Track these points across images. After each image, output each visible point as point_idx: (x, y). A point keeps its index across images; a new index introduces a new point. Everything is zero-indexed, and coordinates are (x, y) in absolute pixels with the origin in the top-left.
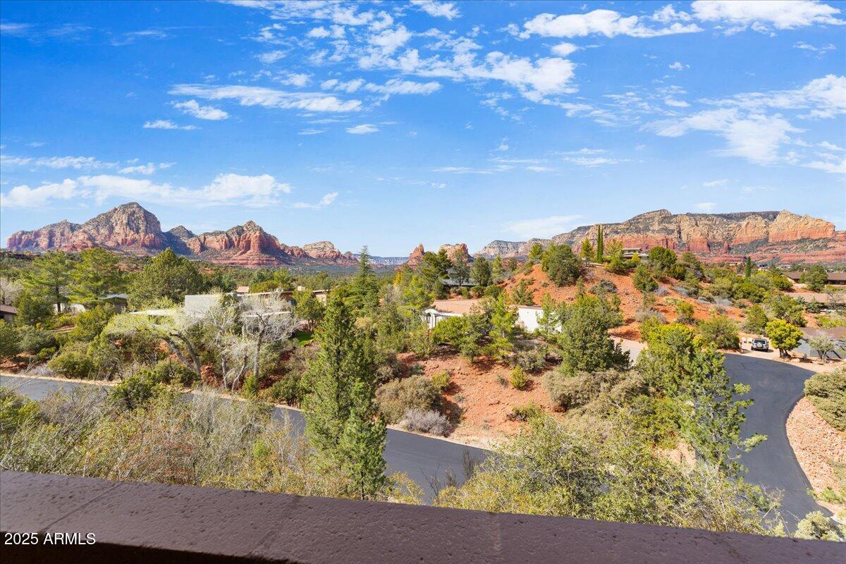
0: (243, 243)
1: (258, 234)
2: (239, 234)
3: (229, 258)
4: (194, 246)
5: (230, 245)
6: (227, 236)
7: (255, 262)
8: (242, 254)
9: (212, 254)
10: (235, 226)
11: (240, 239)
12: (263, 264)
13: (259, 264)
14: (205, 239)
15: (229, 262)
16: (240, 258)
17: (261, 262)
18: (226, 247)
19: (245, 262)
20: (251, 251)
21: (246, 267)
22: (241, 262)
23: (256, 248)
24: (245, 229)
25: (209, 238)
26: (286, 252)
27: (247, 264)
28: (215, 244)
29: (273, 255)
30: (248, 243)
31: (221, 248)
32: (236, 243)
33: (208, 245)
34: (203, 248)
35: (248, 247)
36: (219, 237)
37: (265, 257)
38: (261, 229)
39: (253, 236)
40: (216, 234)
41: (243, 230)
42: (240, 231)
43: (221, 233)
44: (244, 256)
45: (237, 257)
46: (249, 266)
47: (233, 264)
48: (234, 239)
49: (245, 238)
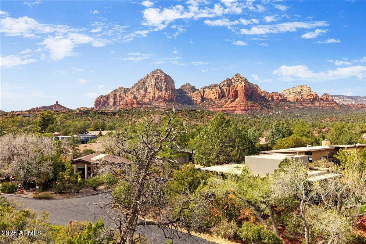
0: (232, 93)
1: (243, 84)
2: (229, 85)
3: (222, 106)
4: (197, 98)
5: (222, 95)
6: (220, 88)
7: (242, 108)
8: (231, 102)
9: (209, 104)
10: (226, 79)
11: (229, 89)
12: (248, 109)
13: (245, 110)
14: (204, 92)
15: (222, 109)
16: (230, 105)
18: (219, 97)
19: (234, 108)
20: (239, 99)
21: (235, 113)
22: (231, 109)
23: (242, 96)
24: (233, 81)
25: (207, 91)
26: (267, 98)
27: (235, 110)
28: (211, 95)
29: (257, 102)
30: (236, 92)
31: (216, 99)
32: (226, 94)
33: (206, 97)
34: (203, 99)
35: (236, 96)
36: (214, 90)
37: (250, 103)
38: (246, 80)
39: (240, 86)
40: (211, 87)
41: (232, 82)
42: (229, 83)
43: (215, 86)
44: (233, 104)
45: (228, 105)
46: (237, 112)
47: (225, 111)
48: (225, 90)
49: (233, 89)
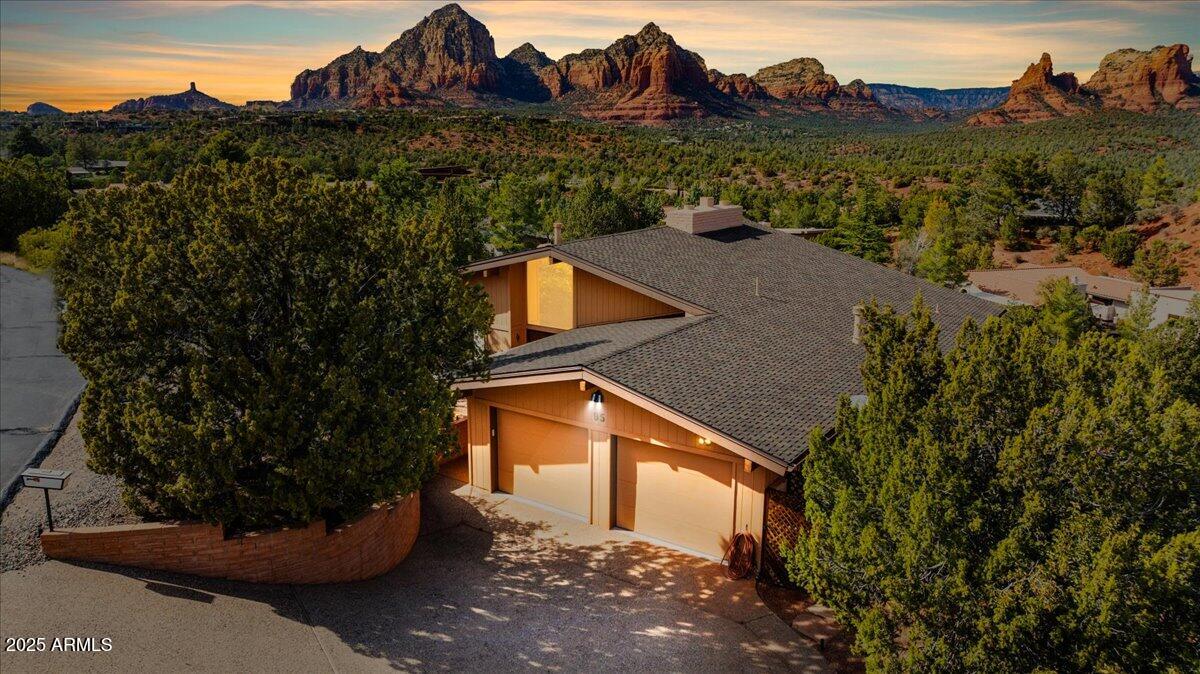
0: (635, 74)
1: (664, 51)
2: (630, 53)
3: (610, 106)
4: (551, 83)
5: (612, 77)
6: (608, 58)
7: (659, 112)
8: (634, 96)
9: (581, 98)
10: (622, 35)
11: (630, 64)
12: (675, 116)
13: (665, 117)
14: (568, 67)
15: (610, 113)
16: (631, 104)
17: (670, 112)
18: (605, 83)
19: (641, 112)
20: (652, 89)
21: (643, 123)
22: (633, 113)
23: (661, 82)
24: (640, 42)
25: (576, 66)
26: (720, 87)
27: (643, 117)
28: (585, 76)
29: (694, 95)
30: (646, 71)
31: (597, 86)
32: (623, 73)
33: (573, 80)
34: (566, 86)
35: (644, 83)
36: (593, 63)
37: (677, 101)
39: (656, 57)
40: (587, 56)
41: (636, 45)
42: (630, 46)
43: (596, 52)
44: (639, 100)
45: (626, 104)
46: (648, 122)
47: (618, 117)
48: (620, 65)
49: (640, 63)
